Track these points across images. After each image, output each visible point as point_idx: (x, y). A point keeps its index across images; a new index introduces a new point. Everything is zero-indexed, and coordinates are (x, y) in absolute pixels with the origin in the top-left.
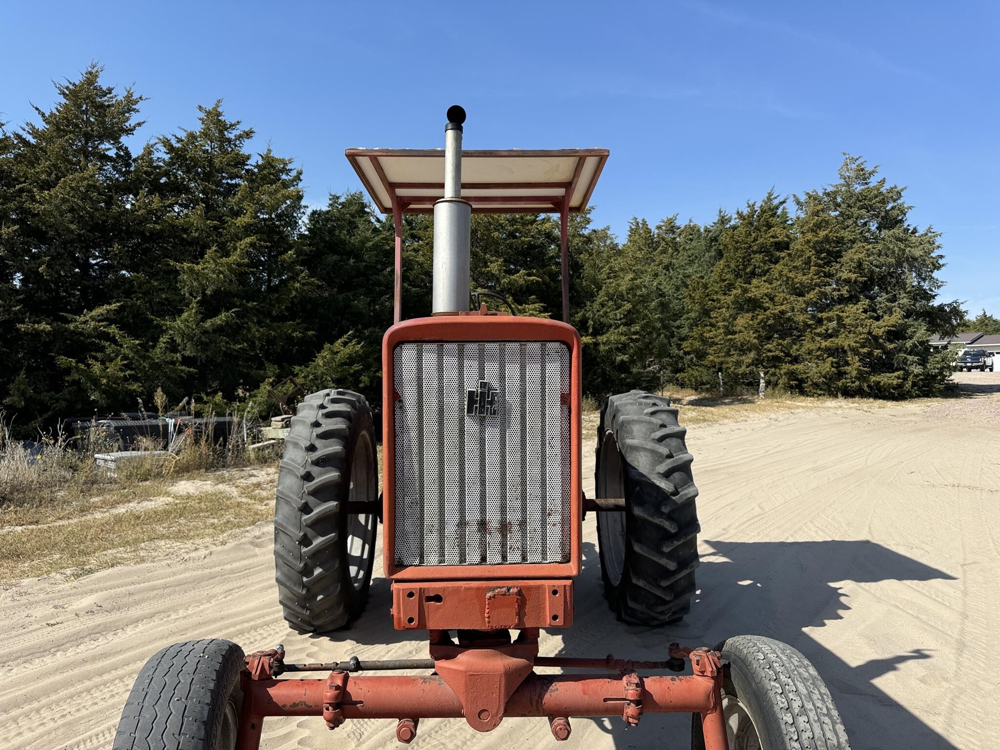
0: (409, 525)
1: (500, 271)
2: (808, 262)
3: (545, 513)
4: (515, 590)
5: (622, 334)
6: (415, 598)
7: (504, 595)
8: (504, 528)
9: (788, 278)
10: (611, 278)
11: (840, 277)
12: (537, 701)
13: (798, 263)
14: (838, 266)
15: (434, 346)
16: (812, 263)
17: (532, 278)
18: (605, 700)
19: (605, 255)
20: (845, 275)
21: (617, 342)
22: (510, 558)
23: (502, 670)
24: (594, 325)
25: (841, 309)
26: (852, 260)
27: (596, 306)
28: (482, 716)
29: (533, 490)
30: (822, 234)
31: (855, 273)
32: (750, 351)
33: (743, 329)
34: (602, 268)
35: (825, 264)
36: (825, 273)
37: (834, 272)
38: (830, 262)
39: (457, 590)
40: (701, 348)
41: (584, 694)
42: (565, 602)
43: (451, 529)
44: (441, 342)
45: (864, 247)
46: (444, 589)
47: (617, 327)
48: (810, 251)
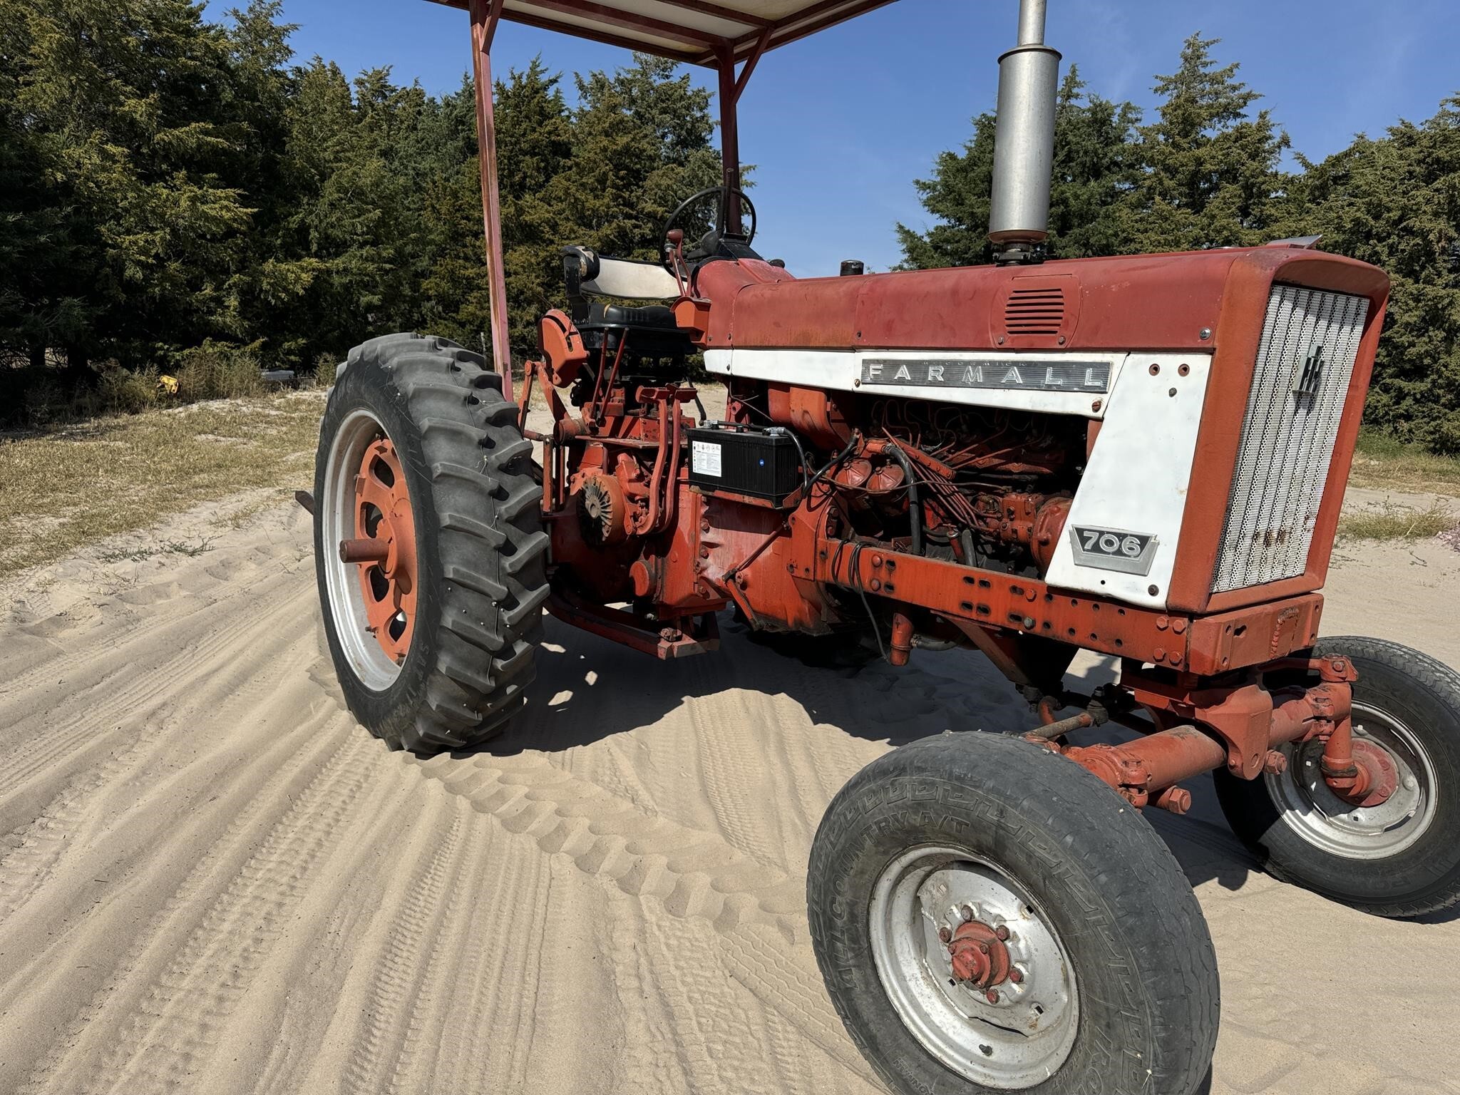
1: (150, 115)
2: (602, 180)
5: (367, 260)
9: (576, 199)
10: (340, 161)
11: (643, 208)
13: (589, 180)
14: (640, 192)
16: (608, 183)
17: (209, 139)
19: (326, 117)
20: (649, 207)
21: (362, 272)
24: (319, 239)
25: (643, 254)
26: (658, 186)
27: (322, 205)
30: (623, 140)
31: (660, 205)
32: (529, 304)
33: (521, 270)
34: (325, 140)
35: (624, 186)
36: (624, 198)
37: (635, 200)
38: (629, 184)
45: (673, 170)
47: (362, 246)
48: (607, 165)
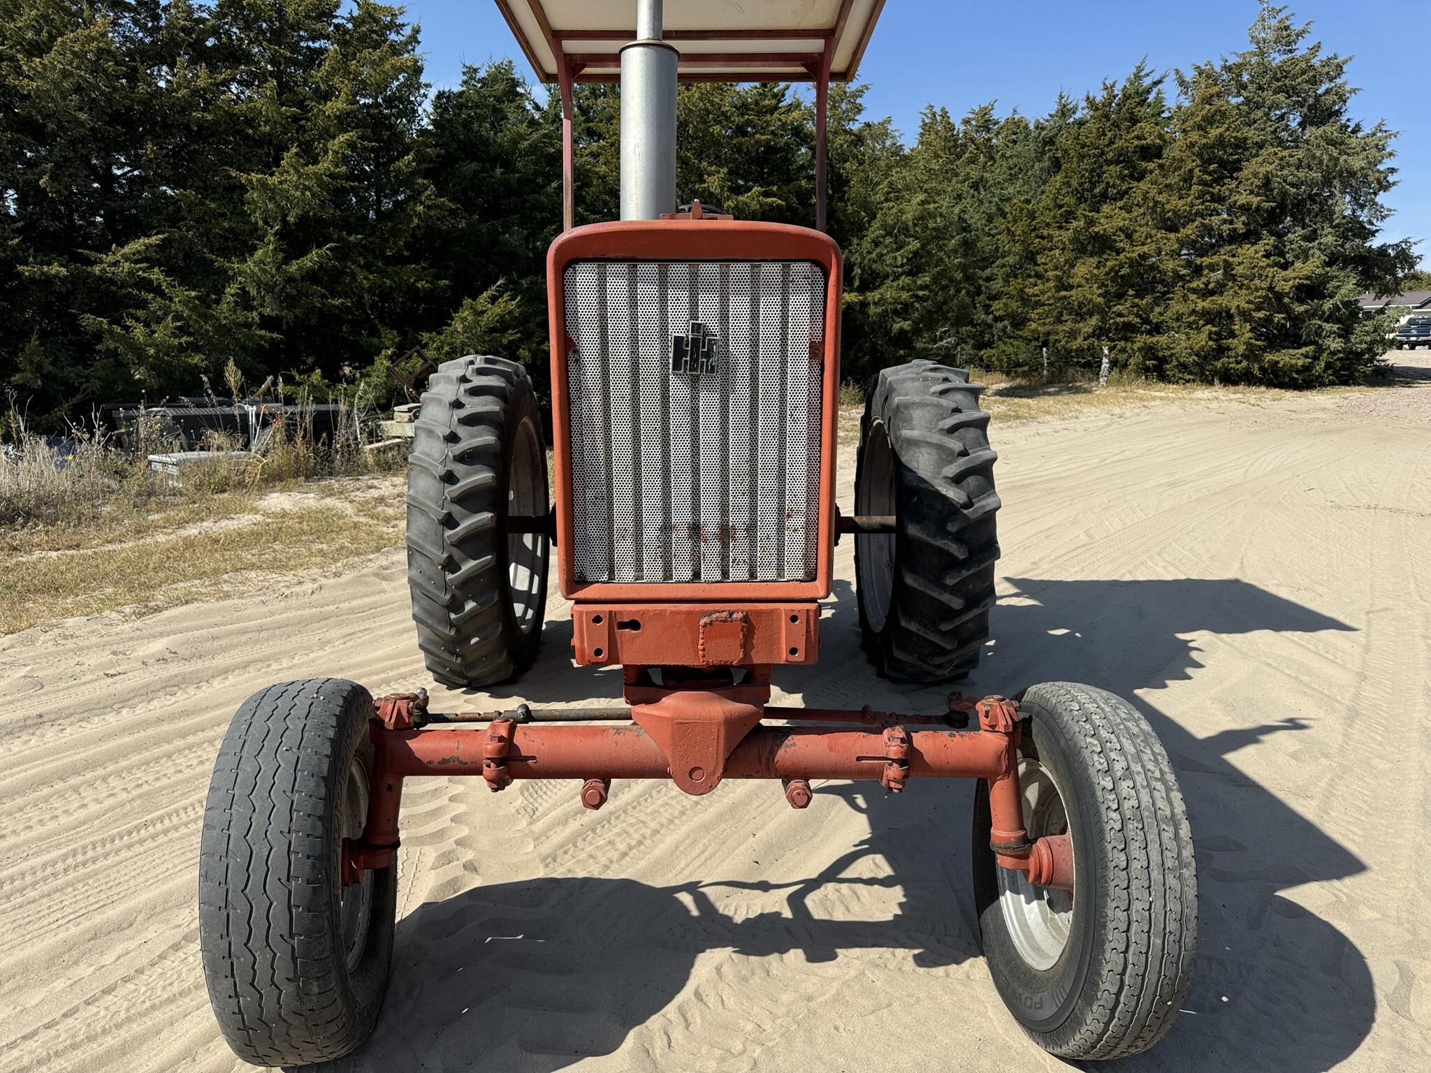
0: (593, 529)
1: (722, 187)
2: (1188, 178)
3: (782, 514)
4: (740, 615)
5: (903, 288)
6: (604, 624)
7: (725, 621)
8: (725, 533)
9: (1156, 202)
10: (891, 201)
11: (1236, 202)
12: (768, 759)
13: (1173, 179)
14: (1234, 184)
15: (623, 268)
16: (1195, 180)
17: (770, 200)
18: (859, 759)
19: (882, 163)
20: (1242, 199)
21: (896, 301)
22: (733, 574)
23: (721, 717)
24: (861, 275)
25: (1231, 251)
26: (1255, 175)
27: (866, 244)
28: (696, 774)
29: (766, 481)
30: (1214, 132)
31: (1258, 195)
32: (1091, 315)
33: (1084, 282)
34: (878, 184)
35: (1214, 181)
36: (1212, 194)
37: (1227, 193)
38: (1222, 178)
39: (661, 614)
40: (1020, 311)
41: (831, 750)
42: (808, 631)
43: (651, 534)
44: (633, 261)
45: (1276, 154)
46: (643, 613)
47: (897, 278)
48: (1193, 161)
